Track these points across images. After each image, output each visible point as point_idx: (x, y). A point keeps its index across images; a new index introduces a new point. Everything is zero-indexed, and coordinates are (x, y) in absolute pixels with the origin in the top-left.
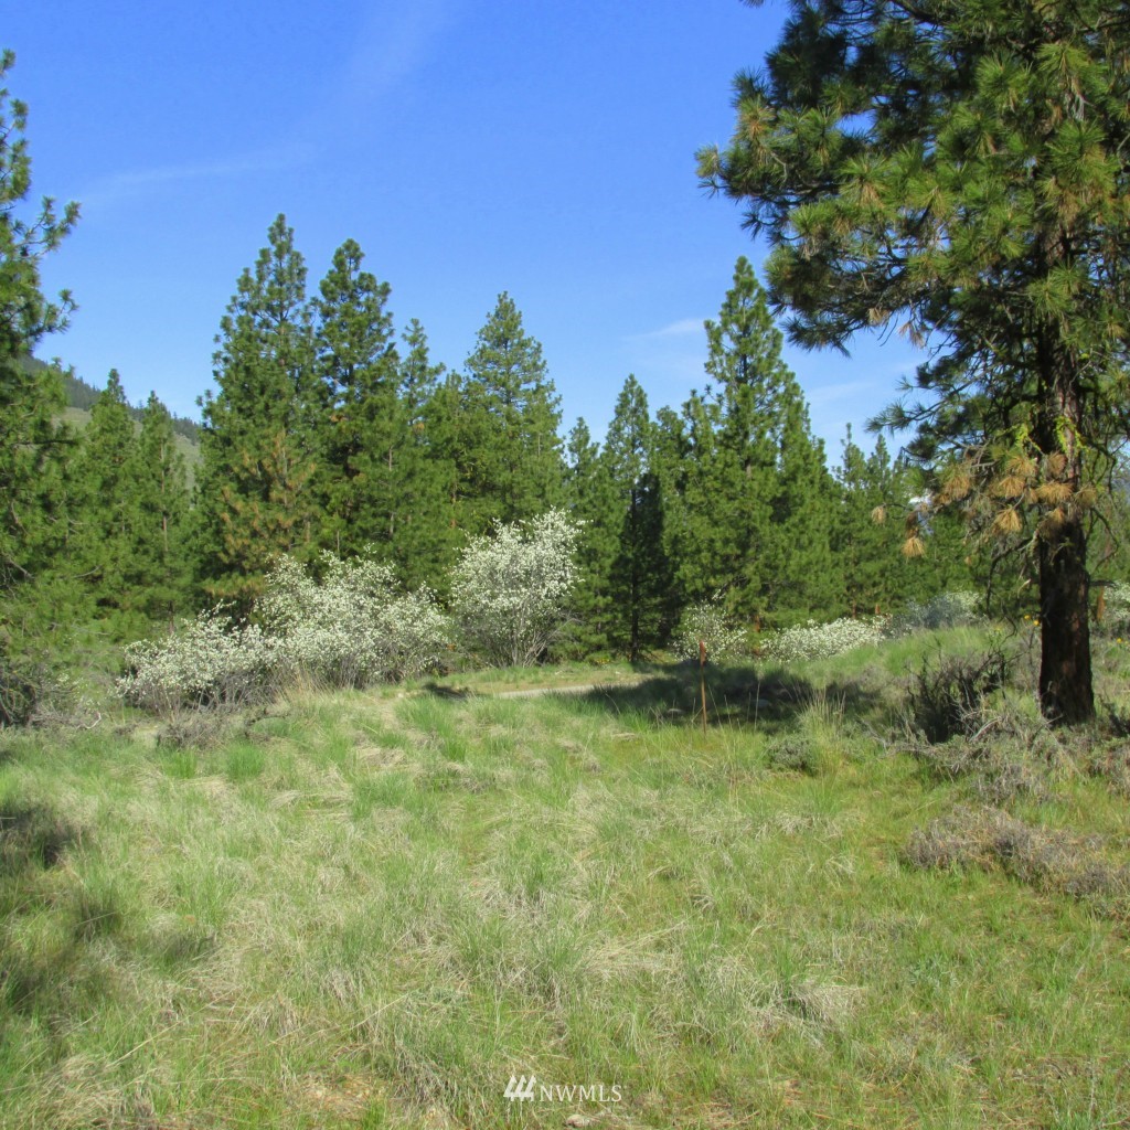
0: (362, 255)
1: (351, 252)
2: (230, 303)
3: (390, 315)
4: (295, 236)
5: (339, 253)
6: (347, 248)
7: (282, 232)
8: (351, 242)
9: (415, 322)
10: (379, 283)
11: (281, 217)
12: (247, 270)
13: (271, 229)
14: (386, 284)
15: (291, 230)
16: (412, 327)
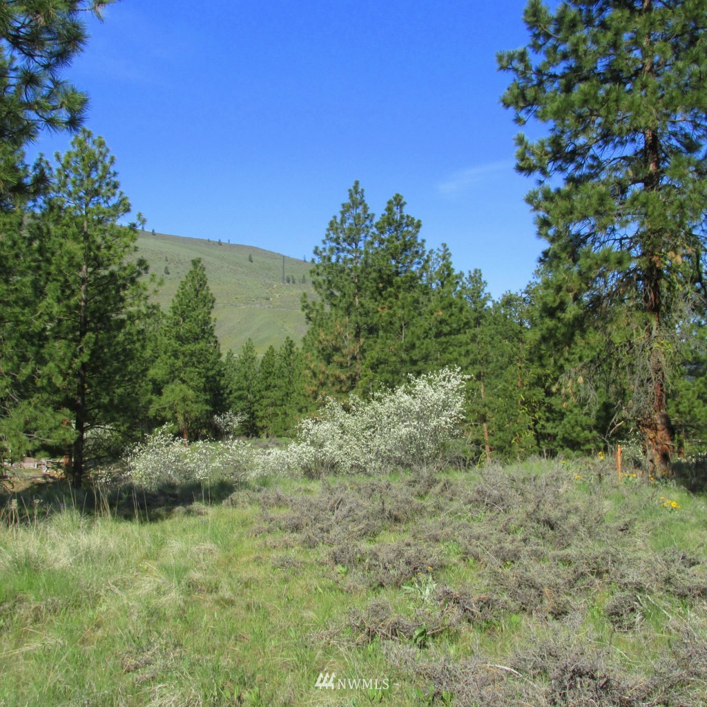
0: (405, 203)
1: (398, 201)
2: (324, 238)
3: (424, 241)
4: (365, 194)
5: (390, 202)
6: (395, 199)
7: (357, 193)
8: (398, 195)
9: (444, 245)
10: (416, 221)
11: (357, 183)
12: (335, 217)
13: (350, 190)
14: (419, 221)
15: (363, 190)
16: (442, 249)
